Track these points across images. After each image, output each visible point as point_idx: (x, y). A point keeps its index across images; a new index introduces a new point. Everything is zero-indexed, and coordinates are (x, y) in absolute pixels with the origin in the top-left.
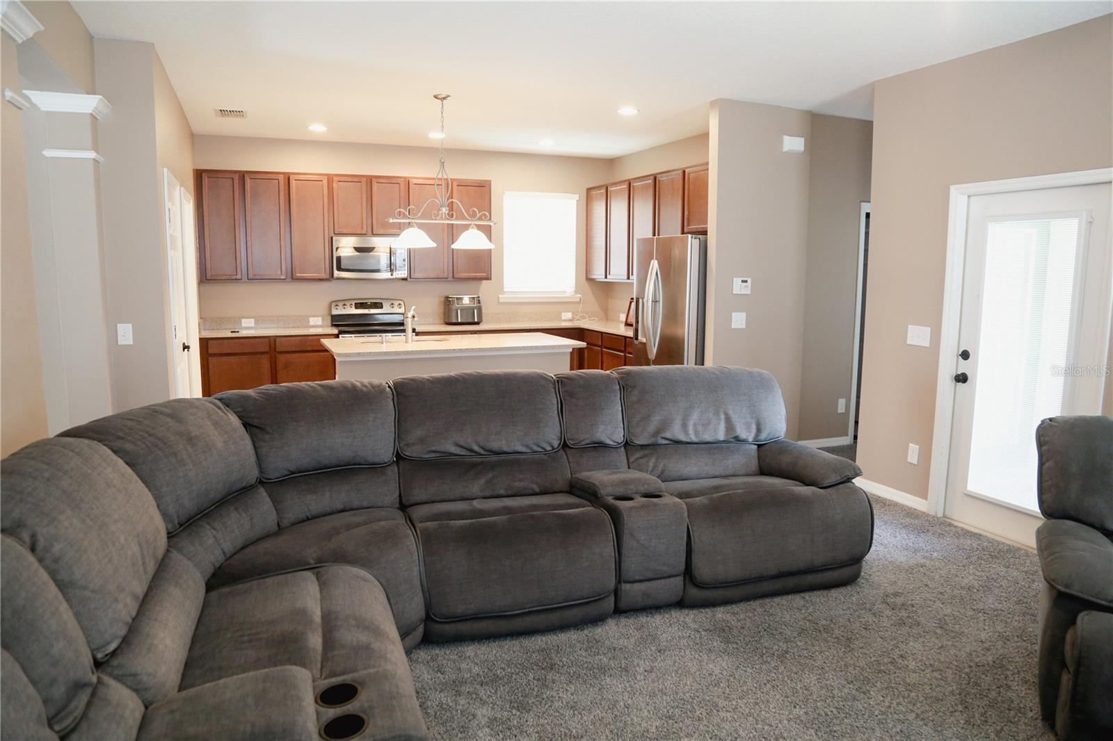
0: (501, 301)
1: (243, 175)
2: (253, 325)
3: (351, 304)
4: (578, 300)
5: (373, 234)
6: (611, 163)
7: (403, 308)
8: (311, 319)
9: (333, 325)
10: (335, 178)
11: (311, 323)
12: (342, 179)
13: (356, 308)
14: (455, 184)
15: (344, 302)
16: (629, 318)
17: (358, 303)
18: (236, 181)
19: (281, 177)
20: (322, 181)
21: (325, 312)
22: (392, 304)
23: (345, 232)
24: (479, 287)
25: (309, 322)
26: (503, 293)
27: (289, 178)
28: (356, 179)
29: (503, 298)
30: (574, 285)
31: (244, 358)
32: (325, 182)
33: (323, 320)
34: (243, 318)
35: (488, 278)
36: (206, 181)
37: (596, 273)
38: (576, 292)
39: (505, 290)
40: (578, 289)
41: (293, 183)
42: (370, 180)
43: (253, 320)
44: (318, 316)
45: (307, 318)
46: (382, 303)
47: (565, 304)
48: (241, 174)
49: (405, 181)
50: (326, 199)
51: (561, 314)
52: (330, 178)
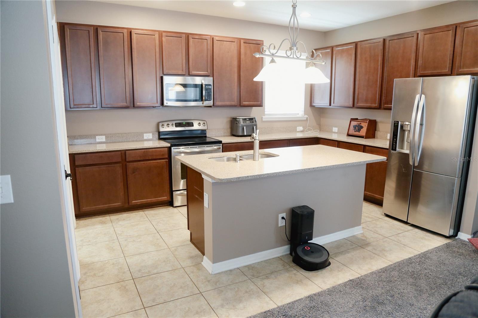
0: (263, 120)
1: (96, 29)
2: (104, 140)
3: (173, 124)
4: (305, 119)
5: (189, 74)
6: (325, 34)
7: (206, 126)
8: (145, 135)
9: (160, 139)
10: (164, 34)
11: (145, 138)
12: (169, 34)
13: (176, 127)
14: (242, 41)
15: (168, 122)
16: (349, 131)
17: (177, 123)
18: (92, 33)
19: (125, 31)
20: (155, 35)
21: (154, 129)
22: (200, 123)
23: (171, 73)
24: (251, 111)
25: (143, 137)
26: (264, 115)
27: (131, 32)
28: (178, 35)
29: (265, 118)
30: (303, 109)
31: (103, 167)
32: (157, 36)
33: (153, 134)
34: (97, 135)
35: (261, 106)
36: (68, 32)
37: (316, 102)
38: (305, 114)
39: (266, 113)
40: (306, 112)
41: (134, 36)
42: (188, 36)
43: (104, 137)
44: (149, 133)
45: (141, 134)
46: (192, 123)
47: (298, 121)
48: (95, 28)
49: (210, 38)
50: (158, 50)
51: (296, 128)
52: (161, 34)
